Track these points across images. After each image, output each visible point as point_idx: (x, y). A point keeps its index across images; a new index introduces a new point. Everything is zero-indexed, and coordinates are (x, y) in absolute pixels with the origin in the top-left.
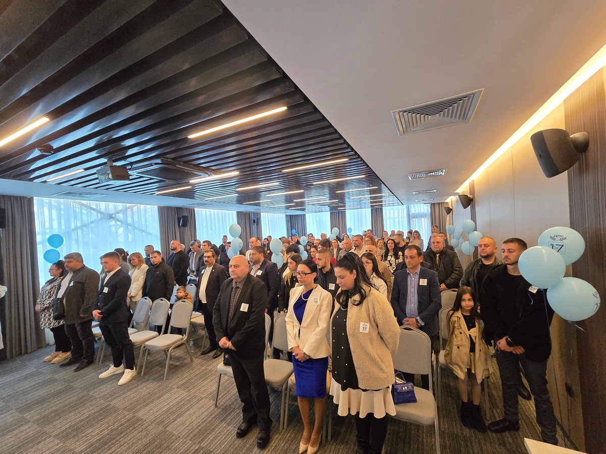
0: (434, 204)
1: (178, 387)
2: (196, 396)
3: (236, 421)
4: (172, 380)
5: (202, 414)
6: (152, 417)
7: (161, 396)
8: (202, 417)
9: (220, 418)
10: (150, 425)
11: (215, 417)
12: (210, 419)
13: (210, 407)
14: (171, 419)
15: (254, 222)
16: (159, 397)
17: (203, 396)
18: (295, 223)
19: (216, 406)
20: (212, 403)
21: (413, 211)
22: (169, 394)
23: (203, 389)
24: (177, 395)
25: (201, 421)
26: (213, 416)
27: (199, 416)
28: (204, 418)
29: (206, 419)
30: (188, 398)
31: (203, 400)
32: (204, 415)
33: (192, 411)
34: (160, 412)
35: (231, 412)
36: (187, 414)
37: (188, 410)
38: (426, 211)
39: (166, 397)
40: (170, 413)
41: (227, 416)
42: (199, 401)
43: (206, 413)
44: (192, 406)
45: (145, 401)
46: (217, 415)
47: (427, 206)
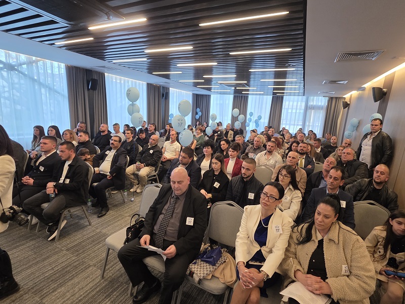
0: (332, 98)
1: (68, 250)
2: (84, 262)
3: (122, 298)
4: (64, 240)
5: (86, 285)
6: (31, 284)
7: (48, 257)
8: (86, 289)
9: (105, 293)
10: (26, 294)
11: (100, 291)
12: (93, 293)
13: (97, 277)
14: (51, 288)
15: (163, 96)
16: (44, 259)
17: (91, 263)
18: (201, 102)
19: (103, 277)
20: (99, 272)
21: (311, 103)
22: (56, 257)
23: (93, 255)
24: (64, 259)
25: (84, 294)
26: (98, 289)
27: (82, 288)
28: (87, 291)
29: (90, 292)
30: (75, 264)
31: (91, 268)
32: (88, 287)
33: (76, 280)
34: (41, 278)
35: (118, 288)
36: (70, 283)
37: (72, 279)
38: (323, 104)
39: (52, 259)
40: (52, 280)
41: (112, 292)
42: (86, 268)
43: (91, 285)
44: (77, 275)
45: (29, 262)
46: (102, 289)
47: (326, 99)
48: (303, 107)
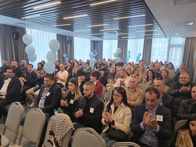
0: (188, 38)
15: (69, 42)
21: (172, 43)
38: (181, 43)
47: (184, 39)
48: (167, 46)
